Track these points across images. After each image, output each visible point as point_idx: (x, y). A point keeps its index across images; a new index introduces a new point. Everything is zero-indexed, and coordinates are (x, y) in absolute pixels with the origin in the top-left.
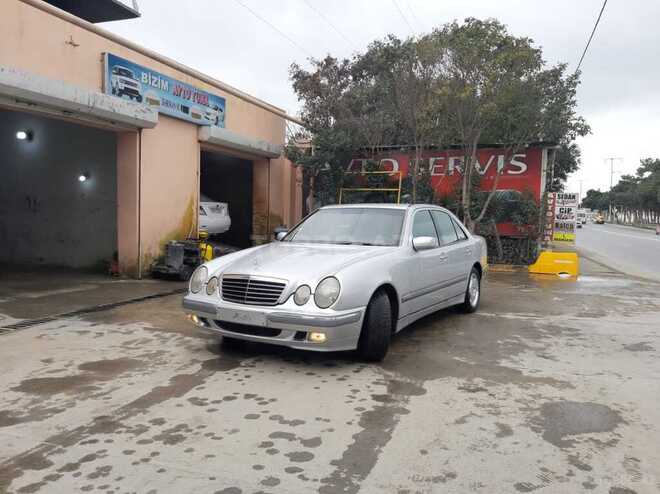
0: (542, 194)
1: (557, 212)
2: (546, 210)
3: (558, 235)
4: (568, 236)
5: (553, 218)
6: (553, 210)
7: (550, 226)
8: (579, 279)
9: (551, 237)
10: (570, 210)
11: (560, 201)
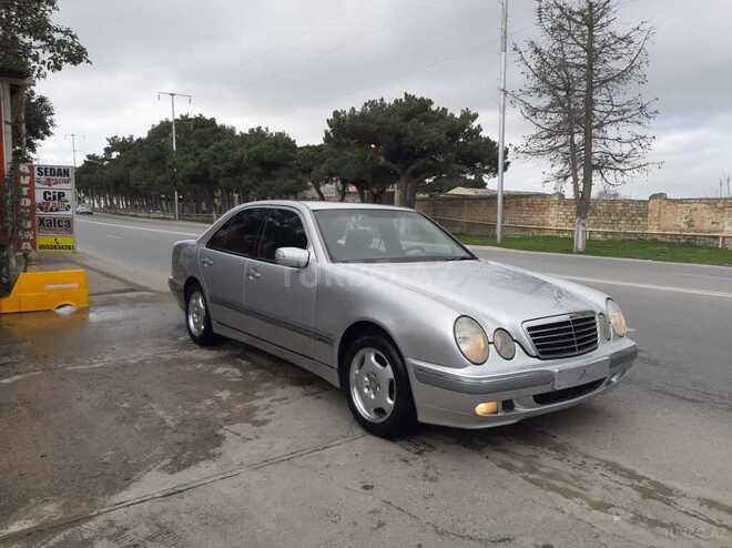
0: (7, 168)
1: (39, 198)
2: (20, 196)
3: (45, 238)
4: (64, 240)
5: (32, 208)
6: (31, 196)
7: (29, 225)
8: (93, 317)
9: (33, 243)
10: (61, 195)
11: (43, 178)
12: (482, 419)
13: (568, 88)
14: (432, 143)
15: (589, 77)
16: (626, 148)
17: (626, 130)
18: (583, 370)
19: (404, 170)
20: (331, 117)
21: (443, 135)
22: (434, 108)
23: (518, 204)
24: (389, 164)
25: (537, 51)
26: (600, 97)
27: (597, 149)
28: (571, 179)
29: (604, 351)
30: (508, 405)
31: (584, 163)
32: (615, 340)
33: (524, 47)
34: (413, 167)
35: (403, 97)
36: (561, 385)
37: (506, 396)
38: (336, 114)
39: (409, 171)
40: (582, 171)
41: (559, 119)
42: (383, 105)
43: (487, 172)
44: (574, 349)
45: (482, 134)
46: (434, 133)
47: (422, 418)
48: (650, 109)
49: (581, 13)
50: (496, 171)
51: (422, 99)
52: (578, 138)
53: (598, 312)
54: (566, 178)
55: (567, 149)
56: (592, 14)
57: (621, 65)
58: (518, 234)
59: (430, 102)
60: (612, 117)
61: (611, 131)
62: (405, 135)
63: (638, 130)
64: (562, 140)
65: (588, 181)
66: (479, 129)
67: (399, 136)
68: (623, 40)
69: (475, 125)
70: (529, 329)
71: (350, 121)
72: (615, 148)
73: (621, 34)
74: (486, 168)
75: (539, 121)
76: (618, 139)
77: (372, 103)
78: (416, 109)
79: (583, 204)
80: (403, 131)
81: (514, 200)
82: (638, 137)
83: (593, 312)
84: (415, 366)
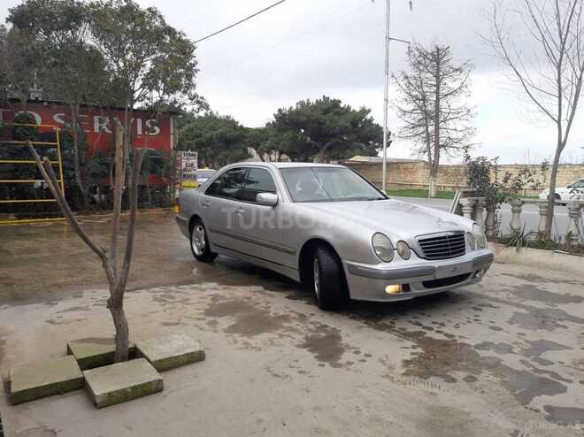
12: (390, 295)
13: (424, 99)
14: (341, 128)
15: (437, 92)
16: (460, 135)
17: (459, 125)
18: (455, 267)
19: (322, 146)
20: (276, 113)
21: (349, 123)
22: (342, 105)
23: (398, 168)
24: (313, 142)
25: (406, 77)
26: (443, 103)
27: (443, 134)
28: (427, 153)
29: (470, 255)
30: (406, 287)
31: (435, 142)
32: (478, 249)
33: (397, 74)
34: (328, 144)
35: (322, 98)
36: (440, 276)
37: (405, 281)
38: (280, 110)
39: (325, 147)
40: (433, 148)
41: (420, 117)
42: (308, 103)
43: (377, 147)
44: (449, 254)
45: (374, 122)
46: (343, 122)
47: (353, 296)
48: (472, 113)
49: (432, 54)
50: (382, 147)
51: (335, 100)
52: (431, 129)
53: (467, 231)
54: (425, 152)
55: (424, 135)
56: (438, 54)
57: (456, 85)
58: (397, 188)
59: (340, 102)
60: (451, 116)
61: (451, 124)
62: (324, 124)
63: (466, 123)
64: (422, 129)
65: (437, 155)
66: (372, 119)
67: (320, 124)
68: (457, 70)
69: (368, 117)
70: (420, 241)
71: (289, 115)
72: (454, 135)
73: (457, 66)
74: (377, 144)
75: (407, 119)
76: (455, 130)
77: (302, 103)
78: (331, 107)
79: (434, 168)
80: (322, 121)
81: (394, 165)
82: (467, 128)
83: (463, 232)
84: (348, 264)
